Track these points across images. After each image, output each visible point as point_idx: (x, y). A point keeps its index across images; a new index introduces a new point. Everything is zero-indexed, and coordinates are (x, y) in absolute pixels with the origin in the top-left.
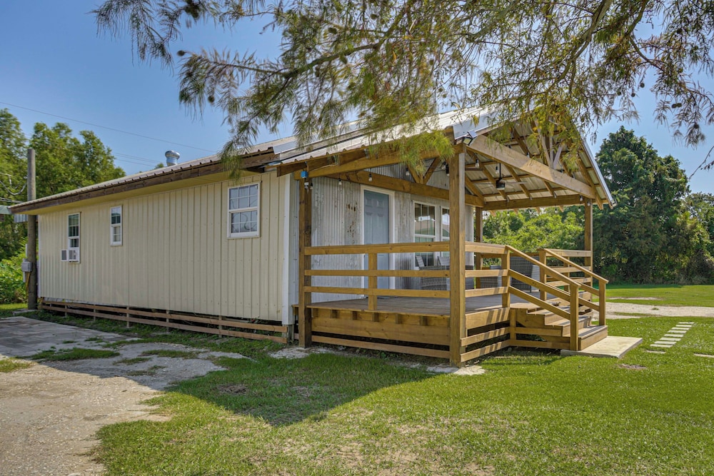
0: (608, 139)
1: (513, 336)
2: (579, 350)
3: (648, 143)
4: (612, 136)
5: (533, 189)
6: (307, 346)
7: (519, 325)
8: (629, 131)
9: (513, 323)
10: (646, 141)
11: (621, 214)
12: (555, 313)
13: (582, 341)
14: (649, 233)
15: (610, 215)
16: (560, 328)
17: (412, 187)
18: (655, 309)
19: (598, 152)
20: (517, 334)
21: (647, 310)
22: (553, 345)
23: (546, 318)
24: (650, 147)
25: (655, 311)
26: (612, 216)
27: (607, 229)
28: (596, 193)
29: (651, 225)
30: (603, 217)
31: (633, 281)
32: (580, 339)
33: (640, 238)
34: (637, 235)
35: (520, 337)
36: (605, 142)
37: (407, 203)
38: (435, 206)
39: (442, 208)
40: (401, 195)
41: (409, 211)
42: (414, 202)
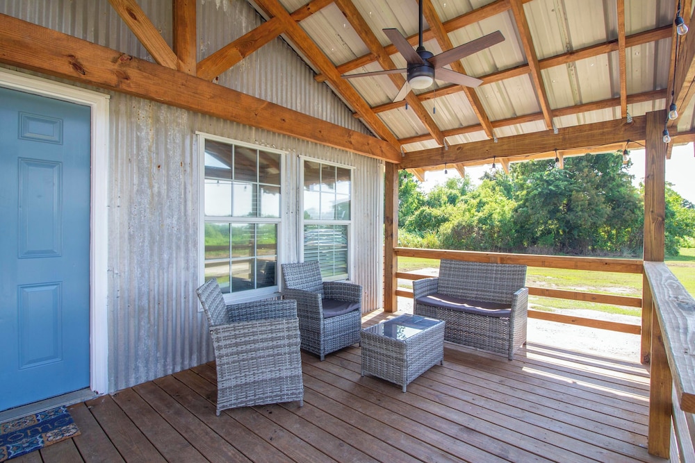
14: (593, 207)
27: (547, 203)
37: (175, 134)
38: (283, 153)
39: (303, 158)
40: (144, 111)
41: (178, 159)
42: (203, 136)
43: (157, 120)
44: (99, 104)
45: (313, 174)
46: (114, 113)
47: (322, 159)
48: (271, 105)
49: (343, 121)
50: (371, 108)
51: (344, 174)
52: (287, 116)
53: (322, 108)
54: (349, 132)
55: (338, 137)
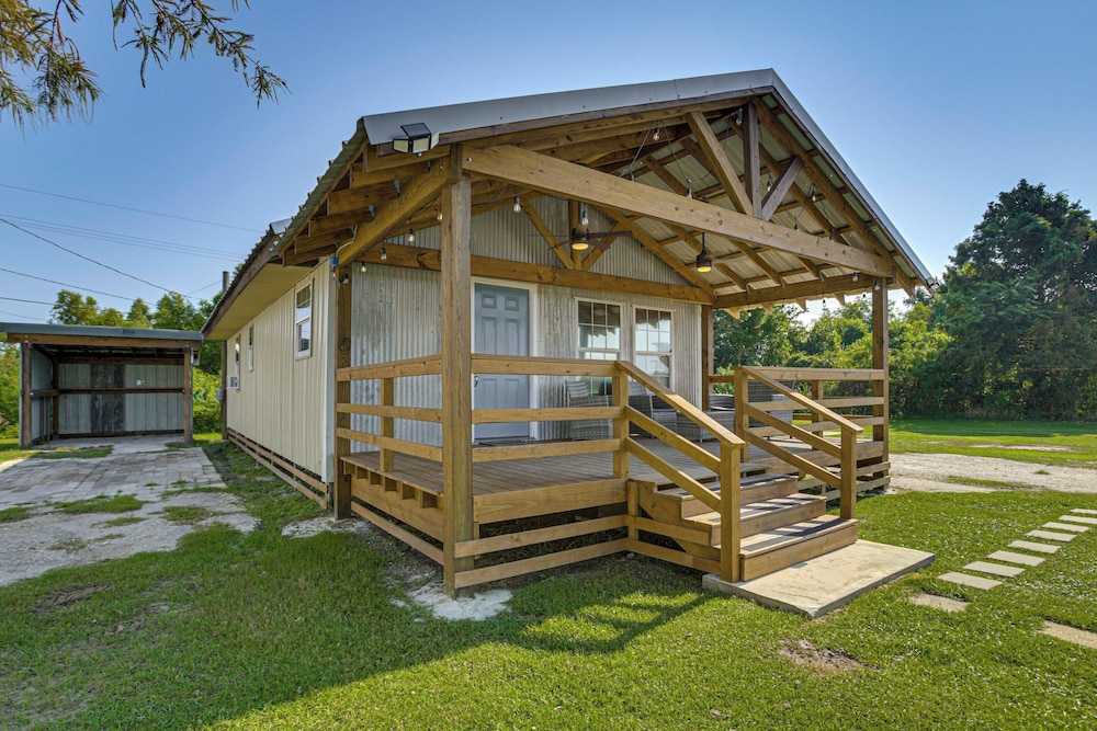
0: (997, 201)
1: (632, 533)
2: (741, 579)
3: (1071, 201)
4: (1003, 196)
5: (785, 270)
6: (340, 516)
7: (643, 514)
8: (1036, 185)
9: (632, 508)
10: (1068, 199)
11: (1018, 314)
12: (697, 497)
13: (746, 562)
14: (1071, 341)
15: (999, 317)
16: (708, 529)
17: (557, 275)
18: (1041, 473)
19: (979, 223)
20: (640, 531)
21: (1022, 473)
22: (694, 560)
23: (683, 504)
24: (1075, 206)
25: (1043, 477)
26: (1000, 318)
27: (991, 338)
28: (895, 268)
29: (1074, 327)
30: (985, 320)
31: (1043, 417)
32: (742, 558)
33: (1053, 349)
34: (1048, 344)
35: (644, 536)
36: (990, 207)
37: (564, 300)
38: (621, 304)
39: (635, 307)
40: (551, 289)
41: (566, 314)
42: (577, 299)
43: (556, 293)
44: (533, 289)
45: (642, 316)
46: (540, 292)
47: (649, 306)
48: (618, 277)
49: (667, 279)
50: (686, 265)
51: (666, 315)
52: (626, 283)
53: (649, 270)
54: (668, 286)
55: (662, 290)
